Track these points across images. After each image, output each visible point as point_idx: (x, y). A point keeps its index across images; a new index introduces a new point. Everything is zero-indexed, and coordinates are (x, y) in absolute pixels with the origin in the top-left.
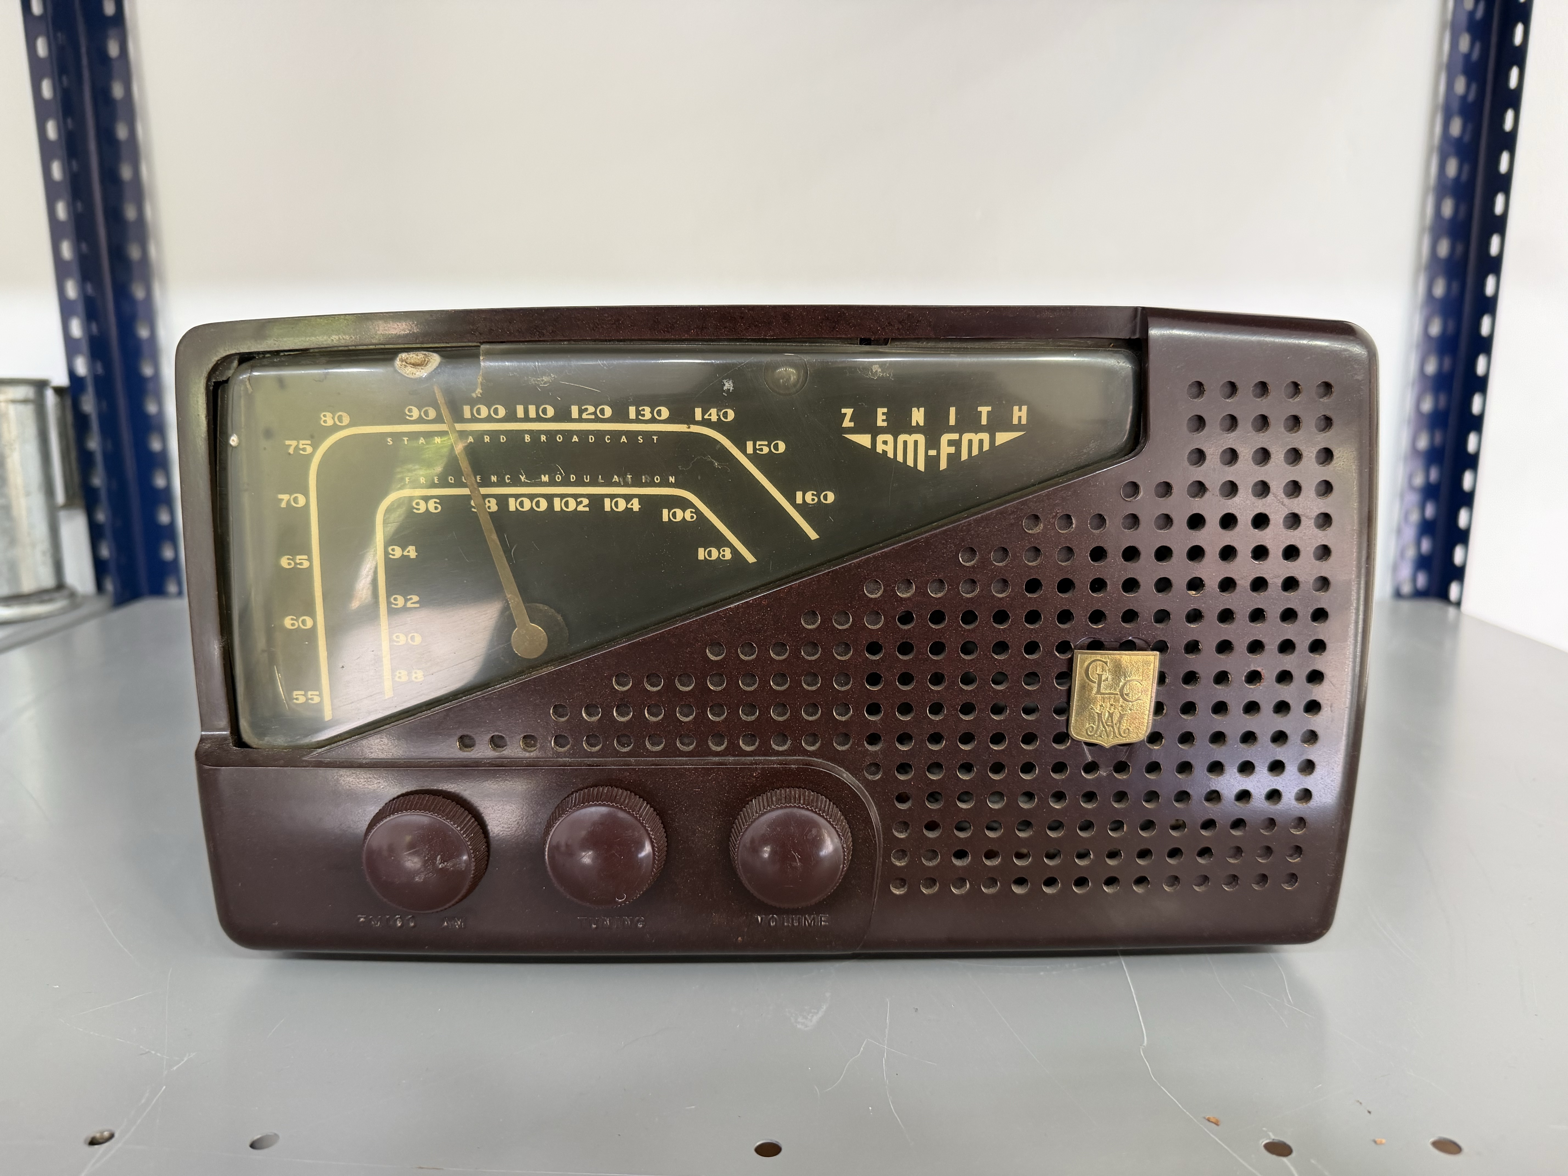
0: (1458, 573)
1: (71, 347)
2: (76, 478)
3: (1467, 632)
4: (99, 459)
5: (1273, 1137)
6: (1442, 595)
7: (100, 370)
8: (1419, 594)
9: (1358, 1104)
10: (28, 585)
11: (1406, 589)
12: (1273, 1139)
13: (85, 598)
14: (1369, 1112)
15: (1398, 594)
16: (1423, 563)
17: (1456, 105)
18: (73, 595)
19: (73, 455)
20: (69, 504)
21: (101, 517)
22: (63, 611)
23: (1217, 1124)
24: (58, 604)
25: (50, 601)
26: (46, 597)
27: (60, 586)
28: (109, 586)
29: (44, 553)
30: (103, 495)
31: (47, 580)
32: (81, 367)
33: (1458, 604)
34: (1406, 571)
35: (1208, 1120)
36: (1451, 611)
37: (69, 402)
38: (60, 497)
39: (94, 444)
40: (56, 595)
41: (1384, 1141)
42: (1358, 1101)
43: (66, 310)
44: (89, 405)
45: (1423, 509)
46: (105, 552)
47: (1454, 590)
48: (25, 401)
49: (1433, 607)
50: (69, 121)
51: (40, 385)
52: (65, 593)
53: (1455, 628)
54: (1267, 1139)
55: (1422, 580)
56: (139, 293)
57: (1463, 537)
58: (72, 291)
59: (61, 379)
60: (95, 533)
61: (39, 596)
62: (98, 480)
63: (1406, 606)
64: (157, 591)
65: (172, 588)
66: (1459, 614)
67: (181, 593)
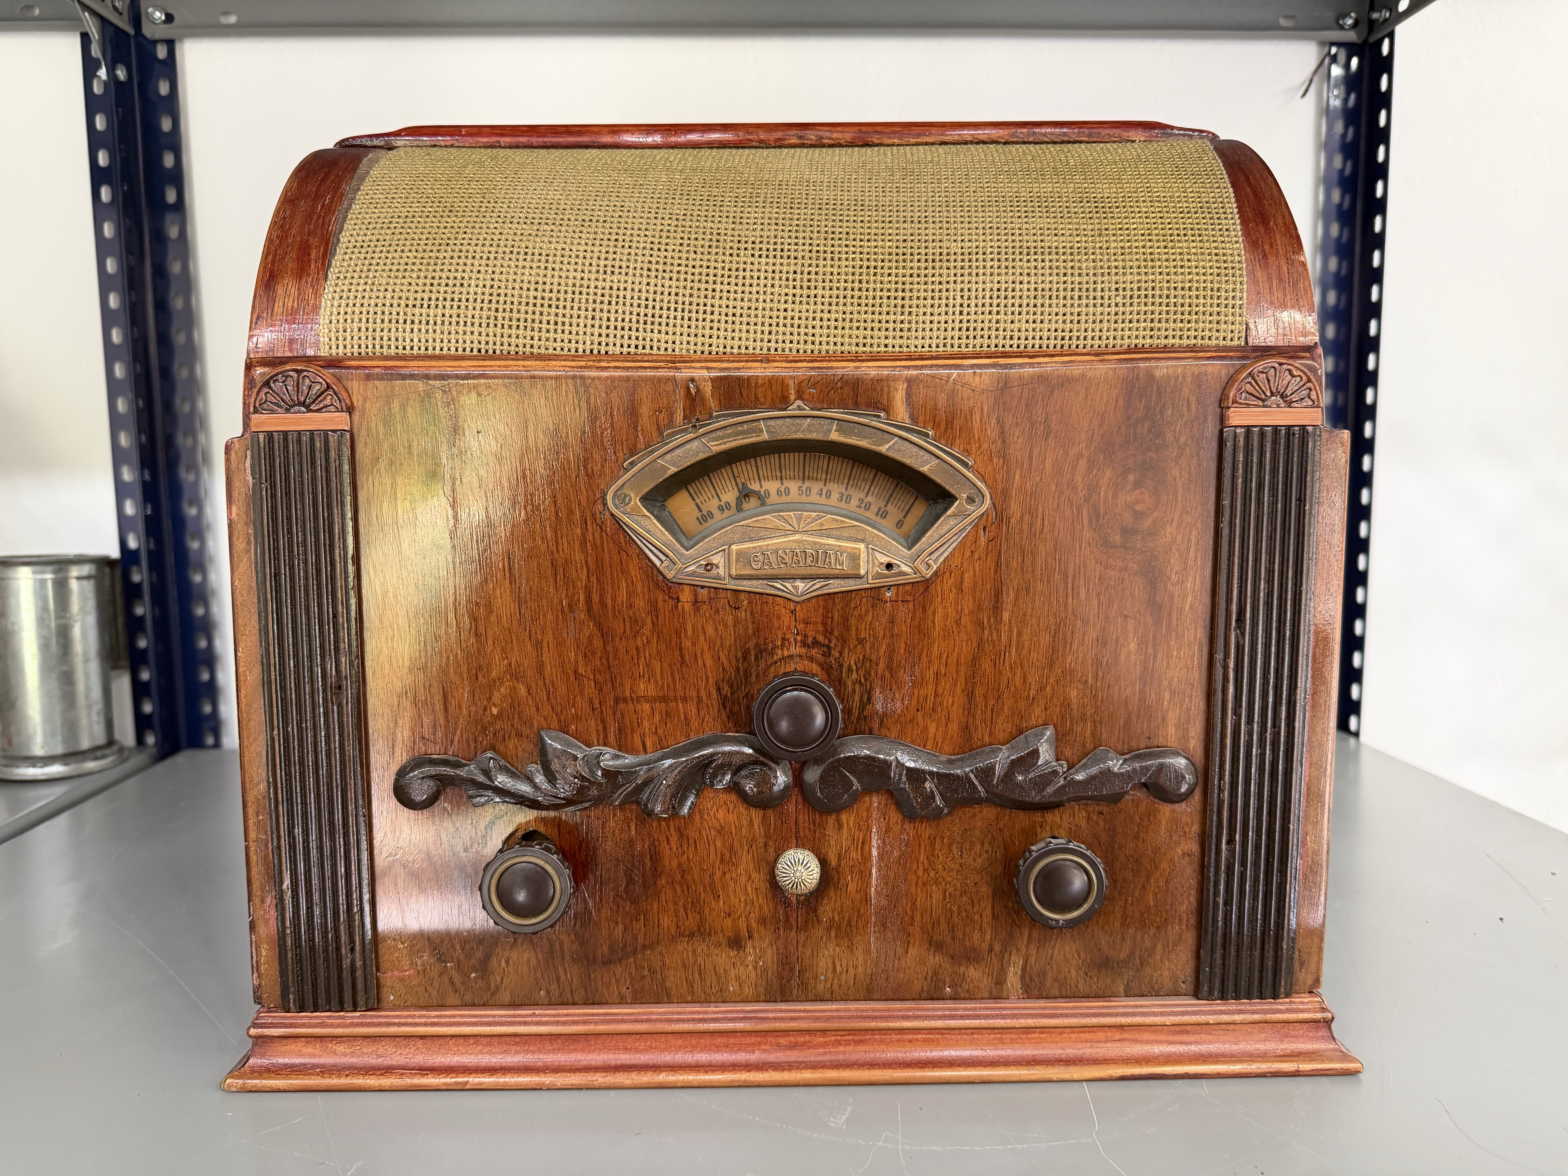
0: (1355, 708)
1: (124, 524)
3: (1366, 762)
4: (147, 623)
6: (1343, 726)
7: (152, 544)
10: (85, 744)
13: (129, 750)
17: (1331, 279)
18: (121, 749)
21: (145, 676)
22: (114, 766)
24: (110, 759)
25: (102, 756)
26: (99, 753)
27: (111, 742)
28: (150, 740)
29: (98, 714)
30: (151, 655)
31: (100, 737)
32: (131, 540)
33: (1356, 734)
36: (1352, 741)
37: (119, 575)
39: (142, 612)
40: (108, 751)
43: (121, 491)
44: (140, 576)
46: (147, 708)
47: (1353, 722)
50: (133, 328)
52: (115, 748)
53: (1356, 758)
57: (1357, 676)
58: (126, 473)
60: (139, 691)
61: (94, 752)
62: (143, 643)
64: (196, 743)
65: (210, 741)
66: (1358, 744)
67: (217, 745)
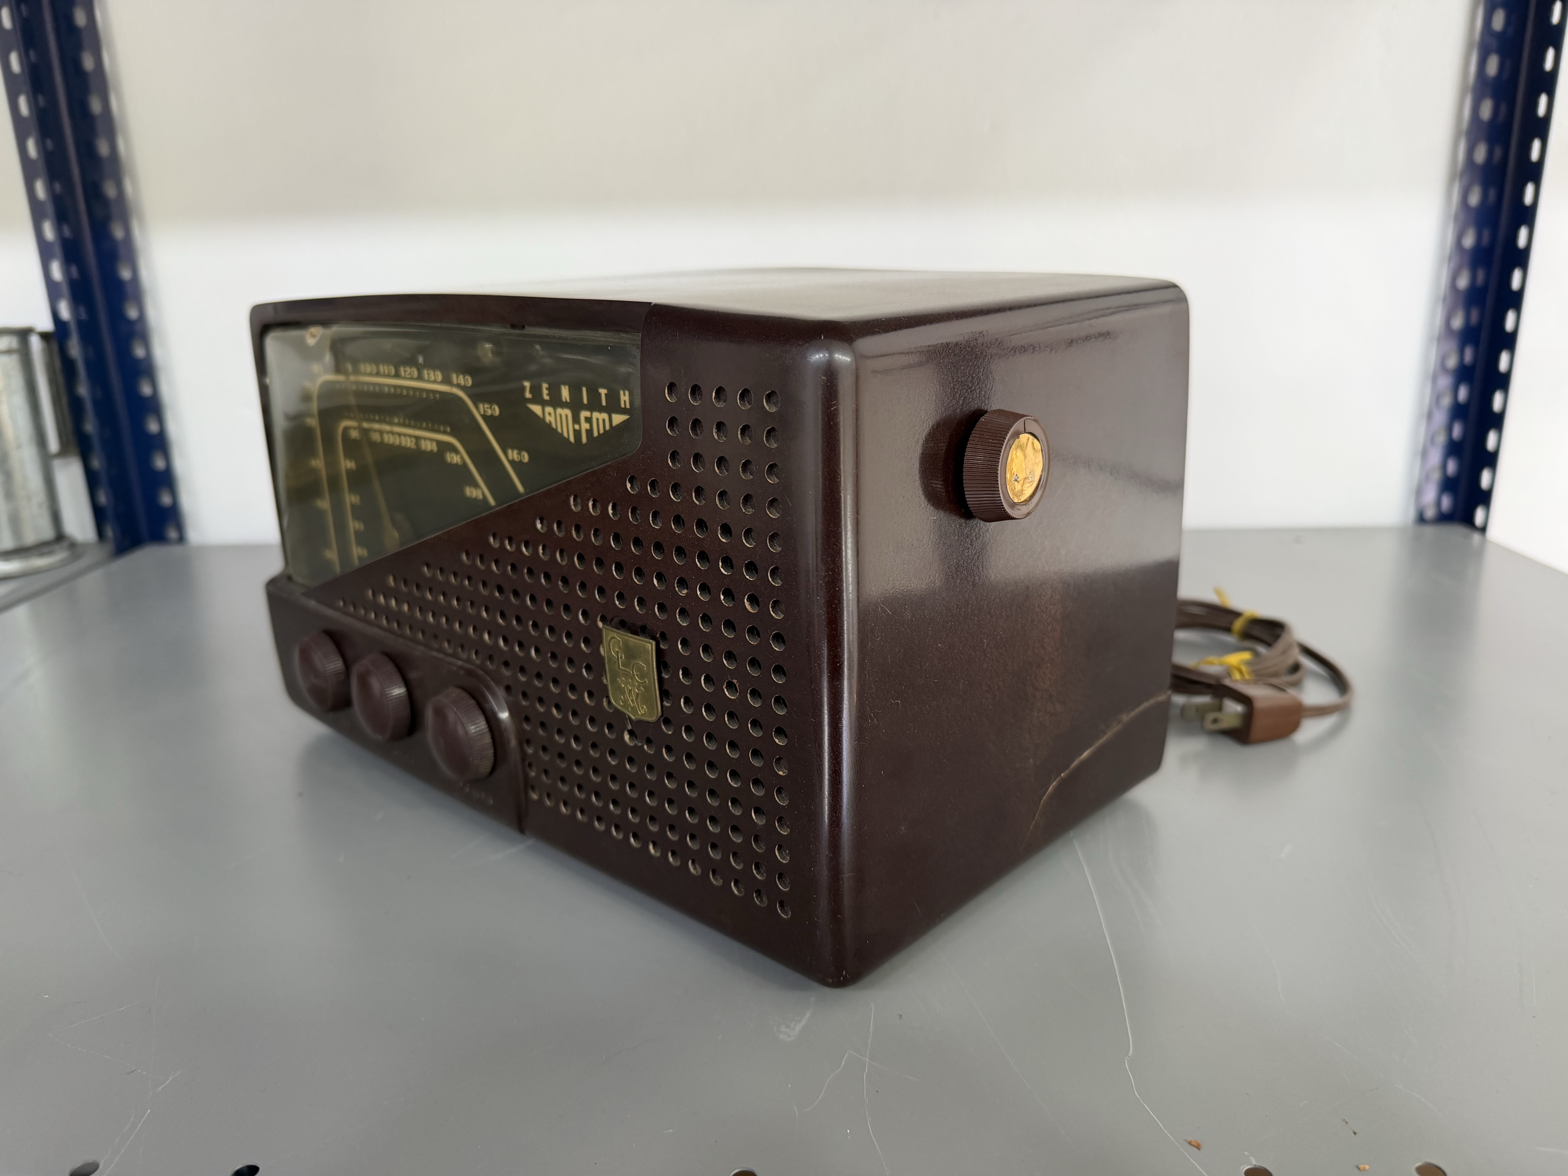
0: (1485, 498)
1: (53, 291)
2: (69, 425)
3: (1492, 564)
4: (89, 406)
5: (1254, 1163)
6: (1468, 520)
7: (83, 316)
8: (1443, 518)
9: (1344, 1122)
10: (30, 538)
11: (1430, 513)
12: (1255, 1165)
13: (85, 546)
14: (1355, 1133)
15: (1421, 519)
16: (1448, 485)
18: (73, 546)
19: (65, 400)
20: (63, 452)
21: (96, 463)
22: (64, 563)
23: (1198, 1147)
24: (59, 556)
25: (50, 553)
26: (45, 550)
27: (60, 537)
28: (109, 532)
29: (41, 505)
30: (96, 442)
31: (47, 532)
32: (65, 312)
33: (1483, 530)
34: (1430, 494)
35: (1190, 1143)
36: (1476, 537)
37: (55, 347)
38: (53, 444)
39: (83, 390)
40: (56, 547)
41: (1367, 1167)
42: (1344, 1120)
43: (45, 253)
44: (75, 349)
45: (1450, 429)
46: (103, 499)
47: (1479, 515)
48: (9, 352)
49: (1456, 532)
50: (32, 53)
51: (23, 334)
52: (65, 544)
53: (1479, 554)
54: (1248, 1165)
55: (1446, 502)
56: (118, 233)
57: (1491, 460)
58: (49, 233)
59: (46, 324)
60: (92, 480)
61: (40, 548)
62: (90, 427)
63: (1430, 531)
64: (158, 537)
65: (173, 534)
66: (1484, 541)
67: (182, 539)
